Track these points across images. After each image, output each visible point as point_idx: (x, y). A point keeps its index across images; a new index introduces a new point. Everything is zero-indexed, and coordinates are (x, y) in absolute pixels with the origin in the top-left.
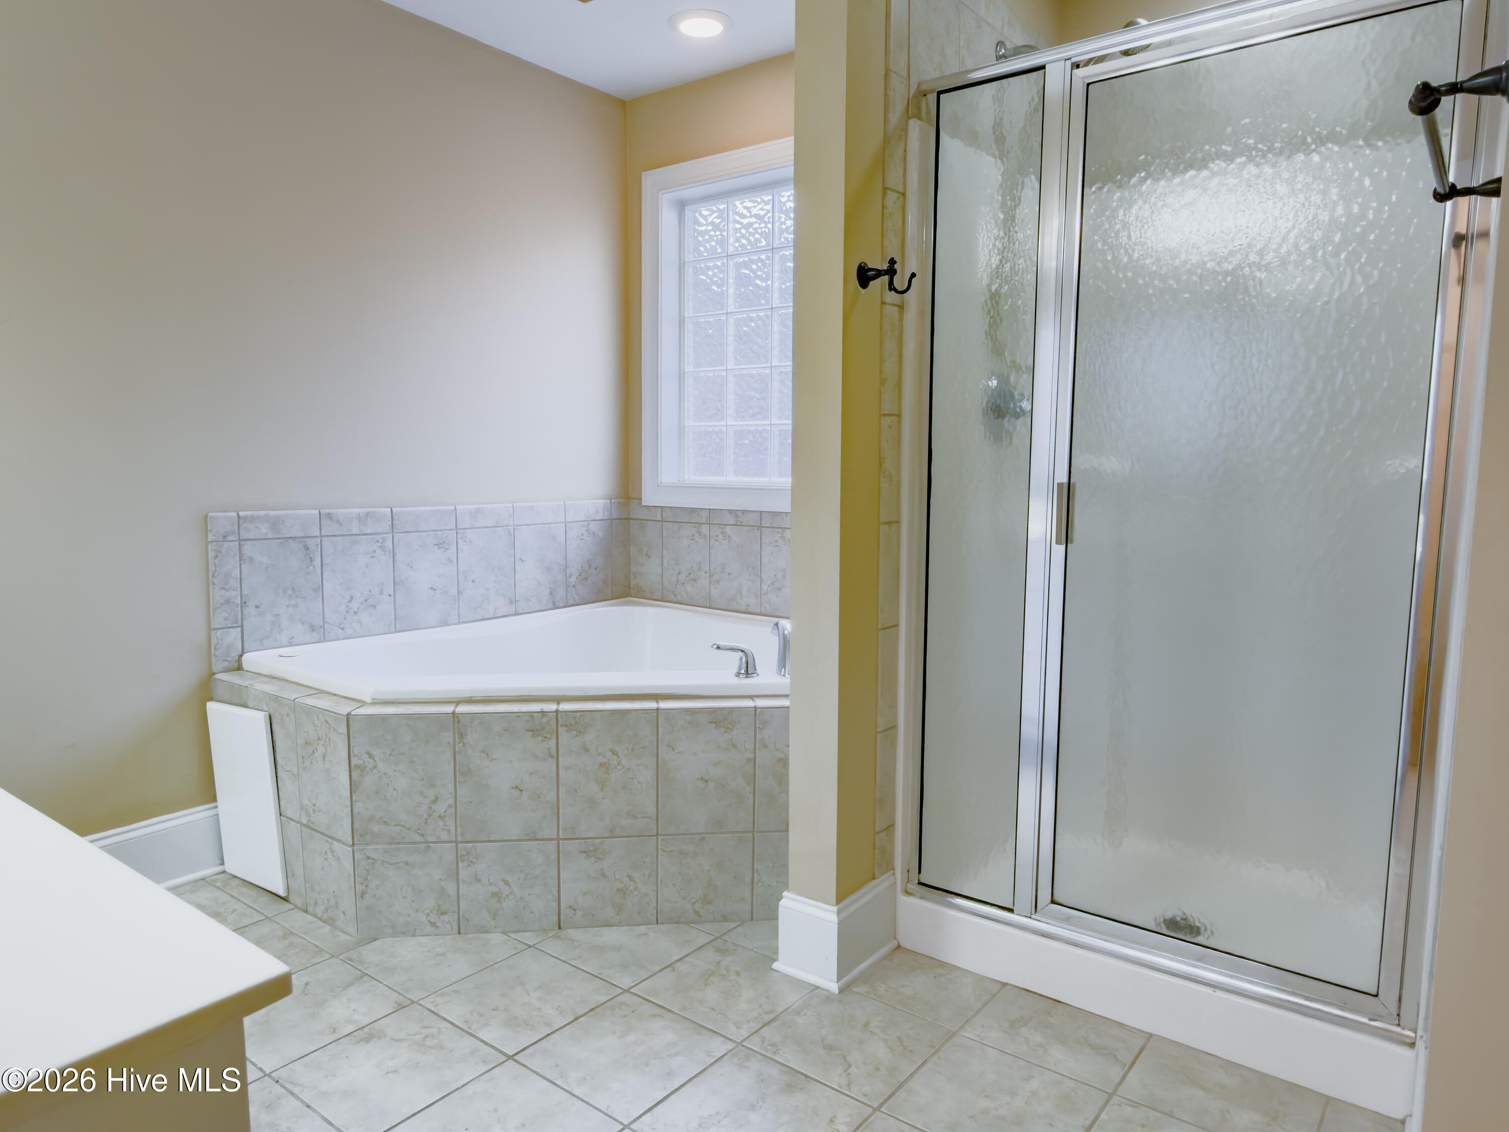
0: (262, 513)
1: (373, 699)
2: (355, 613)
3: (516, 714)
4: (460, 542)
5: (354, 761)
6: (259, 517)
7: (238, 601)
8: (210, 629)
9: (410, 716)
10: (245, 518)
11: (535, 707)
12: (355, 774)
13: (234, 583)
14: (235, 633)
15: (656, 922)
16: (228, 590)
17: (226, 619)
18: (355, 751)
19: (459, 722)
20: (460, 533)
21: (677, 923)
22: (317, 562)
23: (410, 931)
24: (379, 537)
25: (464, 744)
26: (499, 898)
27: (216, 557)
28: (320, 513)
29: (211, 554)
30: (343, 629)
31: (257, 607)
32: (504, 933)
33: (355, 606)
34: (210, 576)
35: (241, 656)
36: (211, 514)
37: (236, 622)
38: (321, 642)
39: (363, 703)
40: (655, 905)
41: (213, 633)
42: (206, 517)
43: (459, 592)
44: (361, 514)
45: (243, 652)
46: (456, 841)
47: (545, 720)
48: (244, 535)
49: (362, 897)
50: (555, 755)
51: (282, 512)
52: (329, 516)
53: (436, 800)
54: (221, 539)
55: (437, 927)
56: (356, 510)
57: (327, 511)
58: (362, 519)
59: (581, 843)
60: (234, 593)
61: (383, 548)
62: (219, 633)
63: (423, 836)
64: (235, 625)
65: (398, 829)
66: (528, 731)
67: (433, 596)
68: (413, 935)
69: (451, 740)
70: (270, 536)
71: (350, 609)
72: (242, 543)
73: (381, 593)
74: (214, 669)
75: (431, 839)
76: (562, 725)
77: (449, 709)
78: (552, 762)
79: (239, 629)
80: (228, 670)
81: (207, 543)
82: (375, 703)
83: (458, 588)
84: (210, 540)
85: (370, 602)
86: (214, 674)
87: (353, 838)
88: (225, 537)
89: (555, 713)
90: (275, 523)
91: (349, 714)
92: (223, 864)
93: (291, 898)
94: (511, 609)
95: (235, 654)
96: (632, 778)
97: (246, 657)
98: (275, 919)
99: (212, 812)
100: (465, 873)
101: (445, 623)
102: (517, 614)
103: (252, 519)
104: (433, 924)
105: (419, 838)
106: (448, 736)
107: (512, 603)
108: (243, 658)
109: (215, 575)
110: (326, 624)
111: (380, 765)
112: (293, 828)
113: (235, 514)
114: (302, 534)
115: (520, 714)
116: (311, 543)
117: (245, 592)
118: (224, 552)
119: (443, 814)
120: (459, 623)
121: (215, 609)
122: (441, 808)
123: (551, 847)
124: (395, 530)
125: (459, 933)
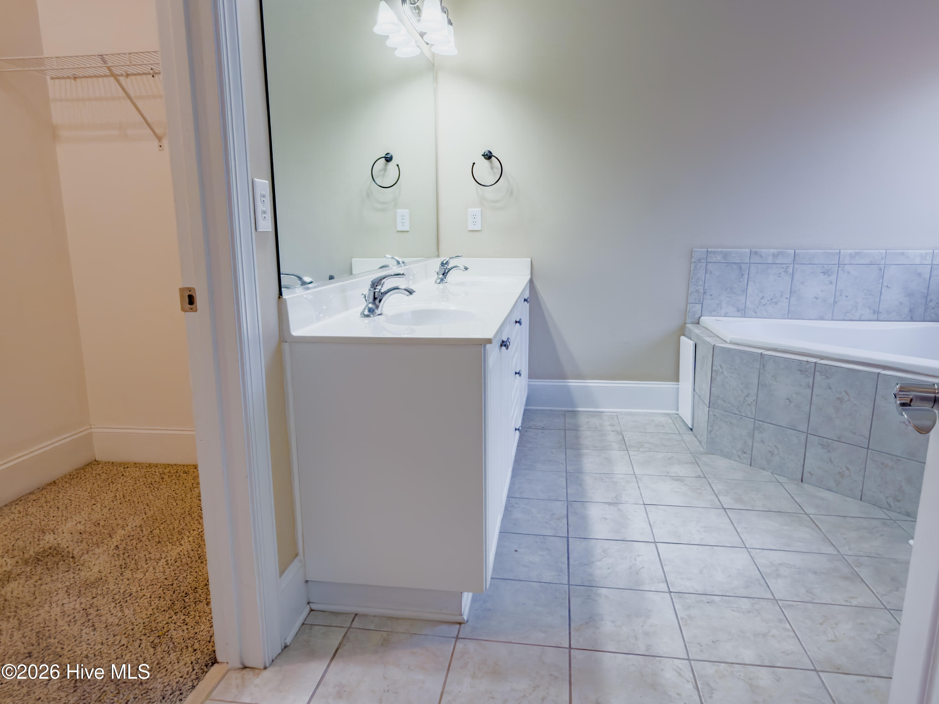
0: (720, 250)
1: (730, 341)
2: (764, 305)
3: (793, 360)
4: (840, 272)
5: (714, 368)
6: (717, 252)
7: (702, 291)
8: (687, 303)
9: (740, 351)
10: (711, 252)
11: (805, 359)
12: (714, 374)
13: (701, 283)
14: (698, 307)
15: (860, 499)
16: (697, 286)
17: (695, 299)
18: (715, 363)
19: (763, 358)
20: (840, 267)
21: (874, 505)
22: (746, 276)
23: (728, 456)
24: (784, 266)
25: (764, 370)
26: (772, 455)
27: (694, 270)
28: (751, 251)
29: (692, 268)
30: (755, 313)
31: (711, 295)
32: (772, 473)
33: (764, 301)
34: (691, 278)
35: (700, 318)
36: (695, 249)
37: (700, 301)
38: (742, 317)
39: (726, 342)
40: (861, 488)
41: (688, 304)
42: (692, 250)
43: (835, 302)
44: (775, 253)
45: (701, 316)
46: (755, 419)
47: (808, 366)
48: (709, 260)
49: (710, 433)
50: (811, 386)
51: (730, 250)
52: (756, 253)
53: (748, 395)
54: (698, 261)
55: (741, 459)
56: (772, 251)
57: (755, 250)
58: (775, 256)
59: (820, 439)
60: (700, 287)
61: (786, 271)
62: (691, 305)
63: (740, 412)
64: (699, 303)
65: (729, 405)
66: (798, 370)
67: (815, 302)
68: (729, 459)
69: (758, 367)
70: (722, 261)
71: (761, 302)
72: (707, 264)
73: (782, 296)
74: (687, 322)
75: (743, 414)
76: (817, 371)
77: (760, 351)
78: (809, 391)
79: (701, 305)
80: (692, 323)
81: (691, 262)
82: (731, 343)
83: (834, 299)
84: (692, 261)
85: (774, 300)
86: (686, 324)
87: (709, 404)
88: (699, 260)
89: (814, 364)
90: (725, 255)
91: (714, 345)
92: (678, 410)
93: (693, 430)
94: (875, 317)
95: (697, 316)
96: (856, 411)
97: (702, 318)
98: (682, 435)
99: (677, 386)
100: (757, 436)
101: (822, 318)
102: (878, 320)
103: (714, 252)
104: (739, 456)
105: (738, 413)
106: (757, 365)
107: (874, 313)
108: (701, 318)
109: (693, 278)
110: (746, 309)
111: (725, 372)
112: (696, 396)
113: (706, 250)
114: (740, 262)
115: (795, 360)
116: (743, 266)
117: (706, 288)
118: (698, 268)
119: (750, 403)
120: (832, 320)
121: (691, 294)
122: (750, 400)
123: (803, 436)
124: (795, 262)
125: (751, 465)
